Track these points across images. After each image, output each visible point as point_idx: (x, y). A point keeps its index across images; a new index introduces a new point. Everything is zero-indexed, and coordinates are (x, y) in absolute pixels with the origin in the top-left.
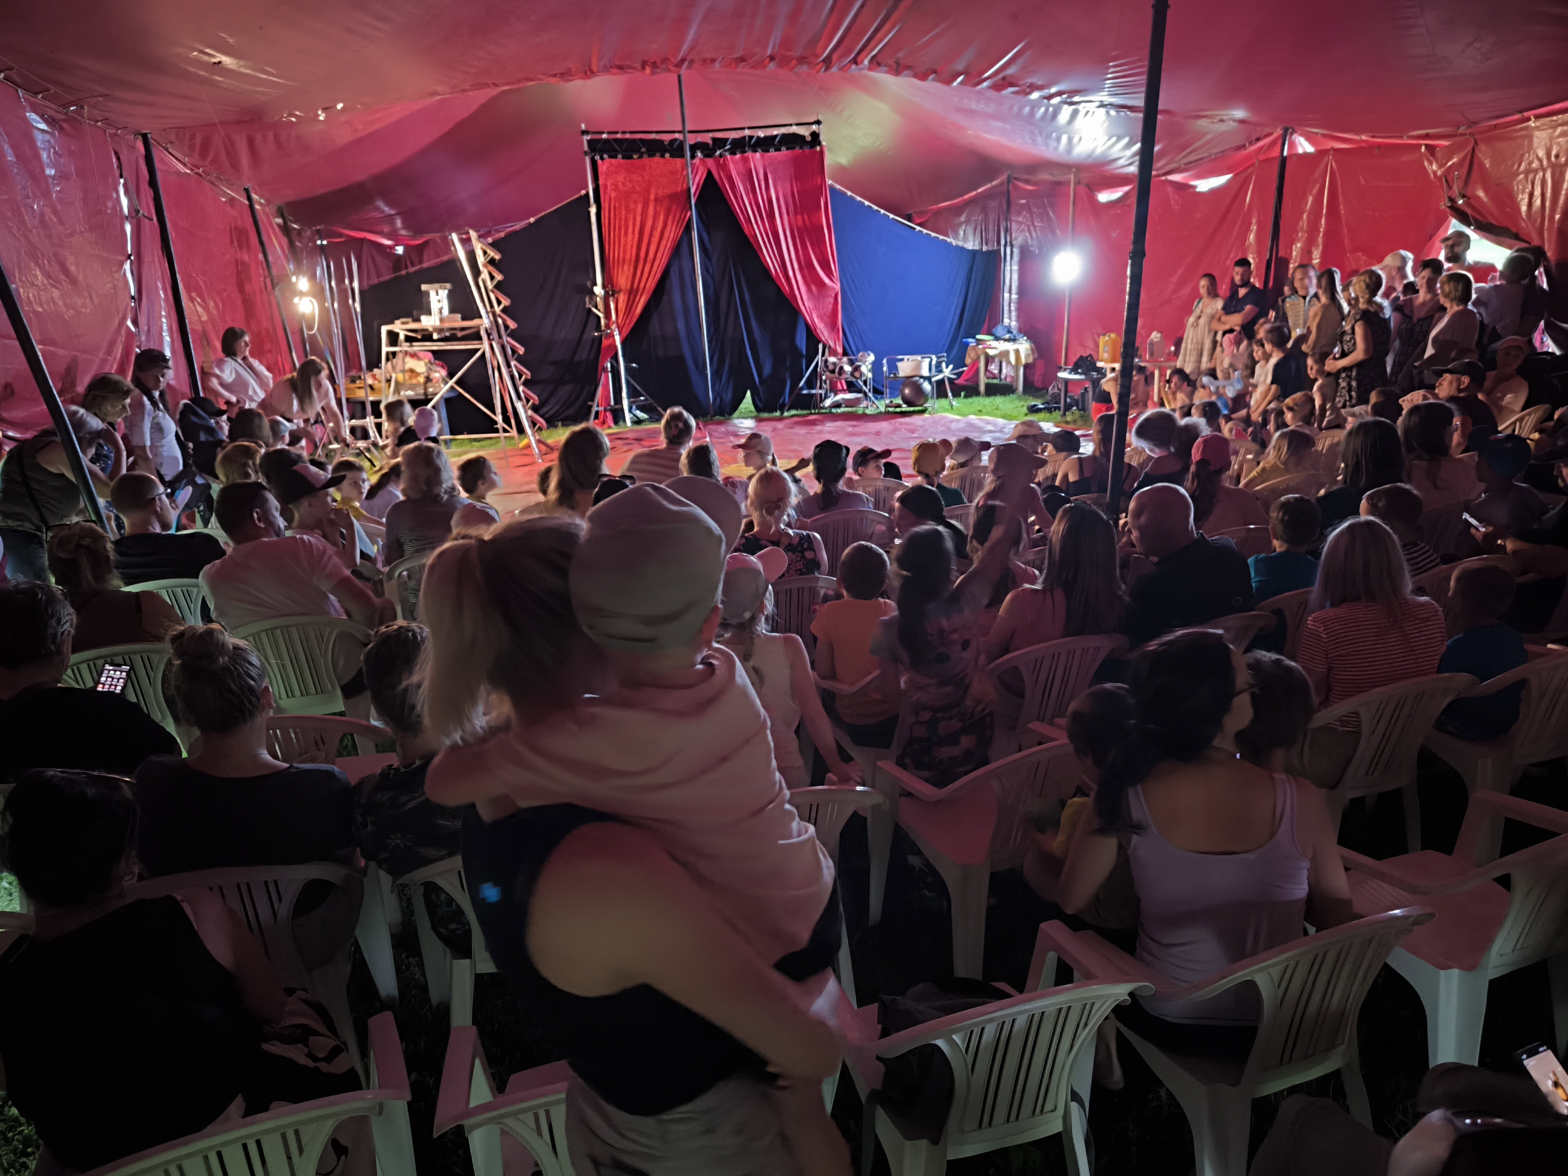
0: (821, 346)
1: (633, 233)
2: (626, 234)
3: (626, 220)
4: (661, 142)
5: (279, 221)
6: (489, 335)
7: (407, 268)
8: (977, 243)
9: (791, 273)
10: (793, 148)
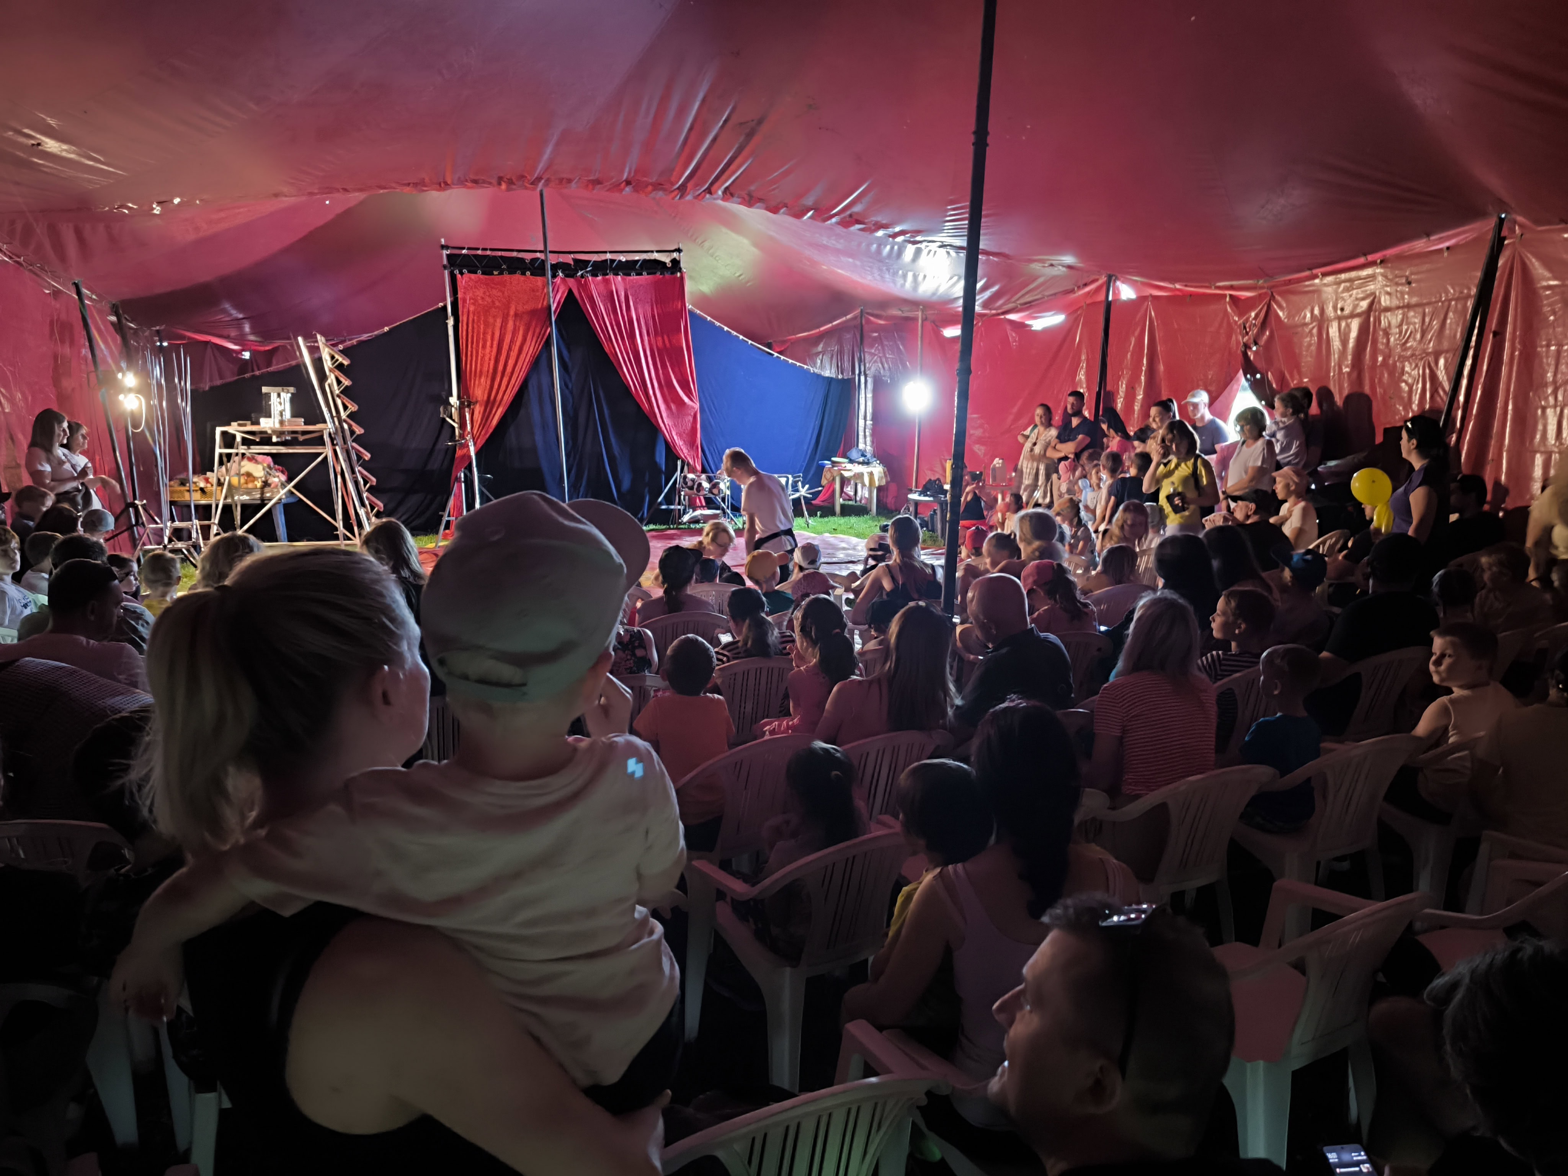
0: (679, 463)
1: (492, 347)
2: (484, 347)
3: (484, 333)
4: (522, 260)
5: (113, 318)
6: (332, 440)
7: (253, 371)
8: (833, 371)
9: (651, 392)
10: (655, 273)
